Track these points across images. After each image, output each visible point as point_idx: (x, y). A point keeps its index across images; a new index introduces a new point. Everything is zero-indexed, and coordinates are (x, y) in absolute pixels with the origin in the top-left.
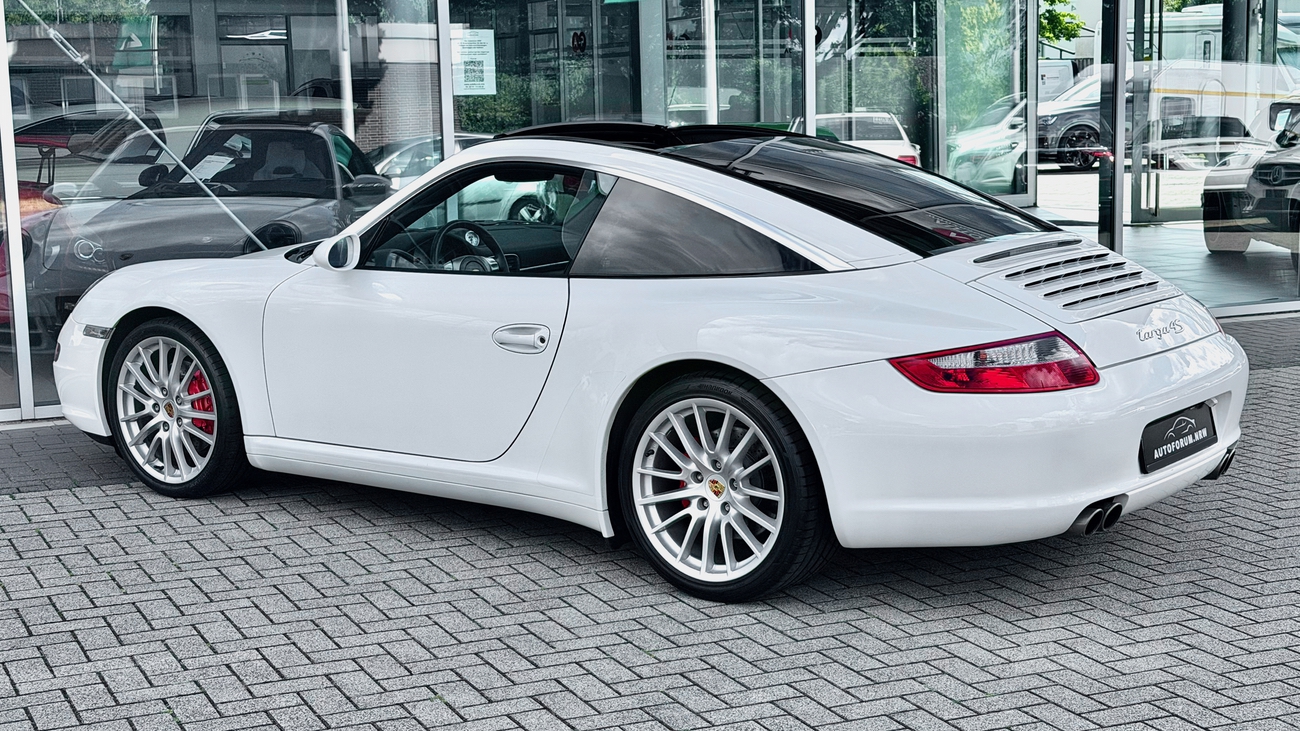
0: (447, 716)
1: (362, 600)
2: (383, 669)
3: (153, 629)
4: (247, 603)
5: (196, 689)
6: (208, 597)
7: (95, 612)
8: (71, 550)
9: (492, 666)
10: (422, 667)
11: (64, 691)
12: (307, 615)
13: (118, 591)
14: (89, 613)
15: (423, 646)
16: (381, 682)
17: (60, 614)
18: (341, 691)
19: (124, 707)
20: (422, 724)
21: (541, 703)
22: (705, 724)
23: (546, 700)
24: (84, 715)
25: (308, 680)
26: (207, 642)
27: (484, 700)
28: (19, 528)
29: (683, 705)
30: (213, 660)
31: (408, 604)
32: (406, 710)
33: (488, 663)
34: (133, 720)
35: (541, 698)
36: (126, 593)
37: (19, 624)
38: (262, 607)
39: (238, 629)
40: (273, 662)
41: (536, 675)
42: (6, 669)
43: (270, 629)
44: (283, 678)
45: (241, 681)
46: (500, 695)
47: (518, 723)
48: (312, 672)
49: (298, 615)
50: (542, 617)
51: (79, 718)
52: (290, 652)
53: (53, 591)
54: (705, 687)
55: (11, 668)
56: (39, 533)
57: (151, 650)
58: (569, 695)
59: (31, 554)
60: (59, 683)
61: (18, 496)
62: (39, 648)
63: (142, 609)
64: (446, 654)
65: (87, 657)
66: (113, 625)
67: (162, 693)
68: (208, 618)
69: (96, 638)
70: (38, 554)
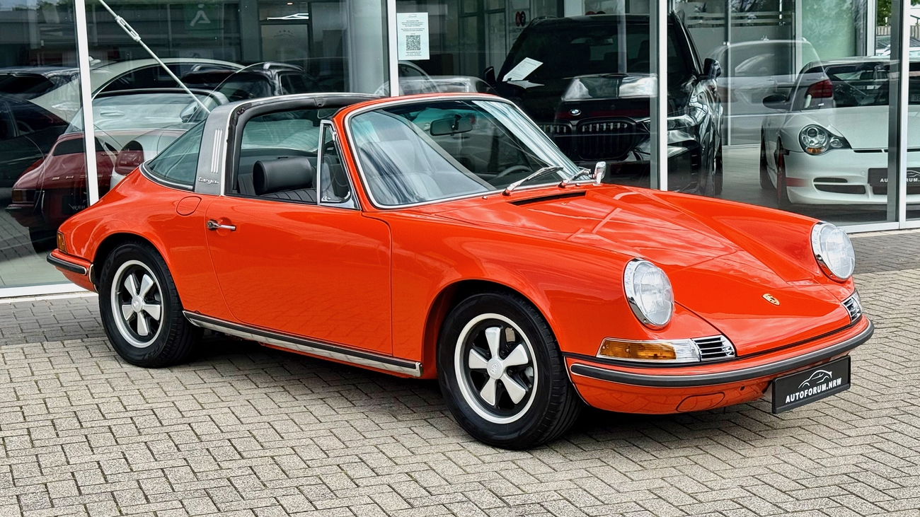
0: (348, 483)
1: (305, 409)
2: (312, 454)
3: (162, 426)
4: (227, 410)
5: (184, 463)
6: (202, 406)
7: (126, 414)
8: (116, 375)
9: (384, 453)
10: (337, 453)
11: (99, 464)
12: (265, 419)
13: (143, 401)
14: (122, 415)
15: (340, 440)
16: (309, 463)
17: (103, 416)
18: (280, 467)
19: (135, 473)
20: (329, 489)
21: (411, 477)
22: (520, 492)
23: (416, 475)
24: (109, 477)
25: (259, 459)
26: (196, 434)
27: (374, 474)
28: (85, 360)
29: (508, 480)
30: (199, 446)
31: (335, 413)
32: (321, 479)
33: (381, 451)
34: (140, 481)
35: (412, 474)
36: (147, 403)
37: (75, 420)
38: (236, 414)
39: (219, 427)
40: (238, 448)
41: (412, 459)
42: (62, 448)
43: (242, 428)
44: (243, 458)
45: (215, 459)
46: (386, 471)
47: (393, 489)
48: (262, 455)
49: (259, 418)
50: (425, 423)
51: (105, 478)
52: (250, 441)
53: (100, 401)
54: (526, 469)
55: (66, 448)
56: (98, 364)
57: (159, 438)
58: (432, 472)
59: (89, 378)
60: (96, 458)
61: (85, 340)
62: (86, 436)
63: (157, 412)
64: (354, 445)
65: (116, 442)
66: (137, 423)
67: (162, 465)
68: (200, 419)
69: (124, 431)
70: (95, 377)
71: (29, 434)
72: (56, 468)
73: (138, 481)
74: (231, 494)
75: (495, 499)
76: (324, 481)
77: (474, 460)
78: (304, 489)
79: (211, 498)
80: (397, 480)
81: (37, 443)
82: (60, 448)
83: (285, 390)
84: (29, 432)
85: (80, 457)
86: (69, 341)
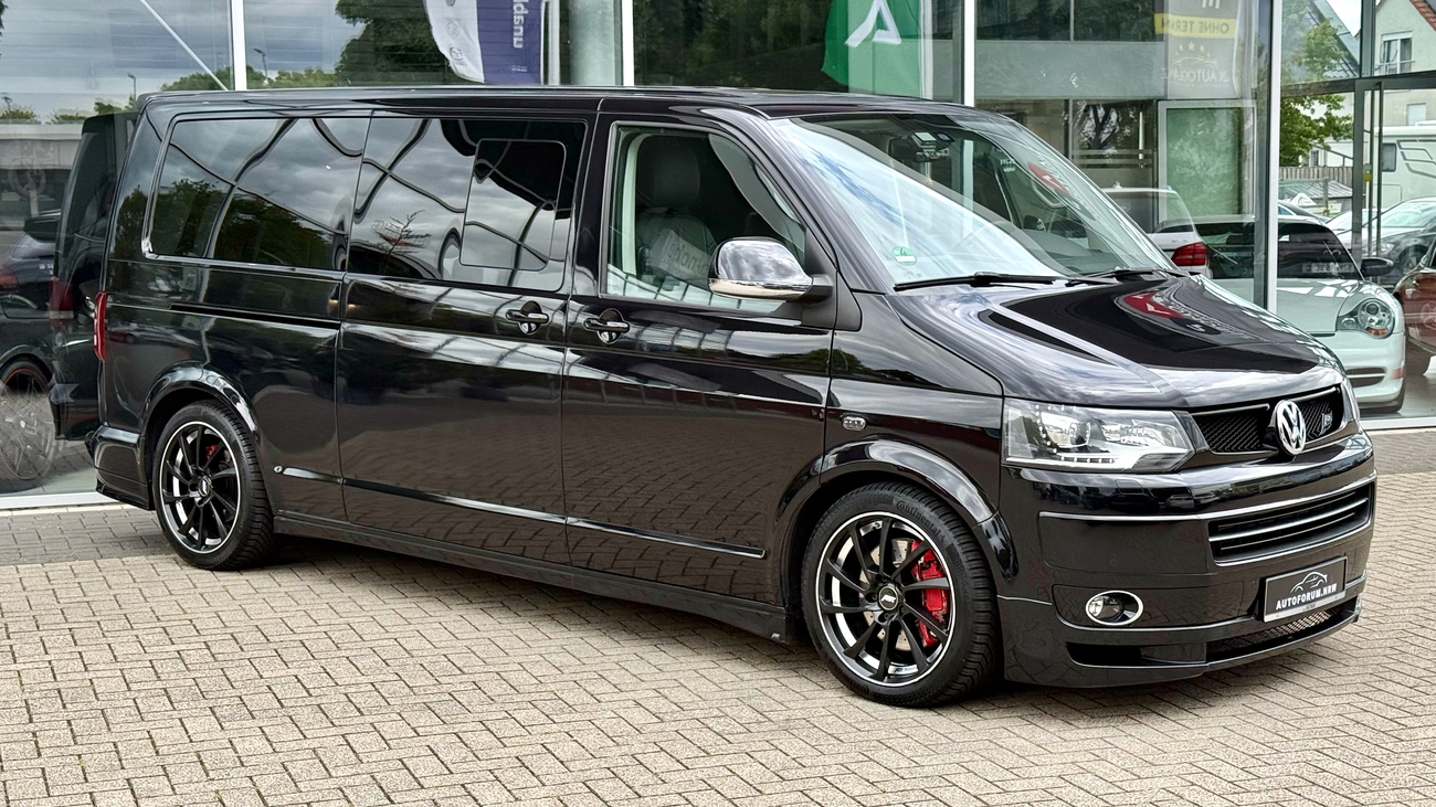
0: (587, 699)
2: (541, 670)
3: (364, 640)
4: (438, 625)
5: (396, 677)
6: (407, 622)
7: (319, 629)
9: (626, 670)
10: (572, 670)
11: (296, 677)
12: (485, 635)
13: (336, 616)
14: (314, 629)
15: (574, 657)
17: (292, 630)
18: (507, 682)
19: (342, 687)
20: (567, 704)
23: (666, 692)
24: (312, 691)
25: (482, 675)
26: (405, 649)
27: (616, 690)
30: (410, 661)
32: (556, 694)
33: (624, 668)
34: (349, 695)
35: (661, 691)
36: (341, 617)
37: (259, 634)
38: (449, 629)
39: (430, 643)
40: (456, 663)
41: (660, 676)
42: (250, 662)
43: (455, 643)
44: (464, 673)
45: (431, 674)
46: (631, 687)
47: (640, 704)
48: (485, 670)
49: (477, 634)
50: (674, 641)
51: (308, 692)
52: (470, 657)
53: (284, 615)
54: (790, 687)
55: (255, 662)
57: (361, 653)
58: (683, 689)
60: (292, 672)
62: (276, 650)
63: (354, 627)
64: (592, 662)
65: (313, 656)
66: (333, 637)
67: (371, 679)
68: (407, 634)
69: (321, 646)
70: (271, 590)
71: (208, 648)
72: (249, 682)
73: (346, 694)
74: (455, 708)
75: (756, 714)
76: (561, 696)
77: (731, 678)
78: (540, 704)
79: (433, 711)
80: (644, 696)
81: (220, 657)
82: (247, 662)
83: (504, 606)
84: (207, 646)
85: (272, 670)
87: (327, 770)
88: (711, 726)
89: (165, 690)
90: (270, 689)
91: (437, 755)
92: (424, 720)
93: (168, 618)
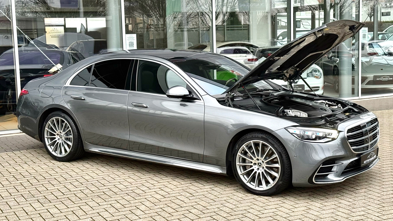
0: (142, 192)
1: (117, 170)
2: (126, 184)
3: (72, 177)
4: (92, 172)
5: (86, 188)
6: (82, 171)
7: (58, 174)
10: (134, 183)
12: (106, 174)
15: (133, 179)
17: (50, 175)
18: (118, 188)
20: (137, 194)
22: (196, 192)
23: (162, 189)
24: (64, 193)
25: (110, 186)
26: (85, 179)
27: (149, 189)
30: (88, 183)
31: (127, 171)
33: (148, 182)
35: (161, 188)
36: (63, 170)
37: (42, 177)
38: (95, 172)
39: (91, 177)
40: (101, 183)
41: (159, 184)
44: (105, 186)
45: (96, 186)
46: (152, 188)
47: (157, 193)
48: (110, 184)
49: (103, 174)
50: (158, 173)
51: (62, 193)
52: (104, 181)
53: (46, 170)
54: (195, 185)
55: (44, 185)
56: (37, 158)
57: (74, 181)
58: (167, 188)
60: (57, 188)
61: (28, 150)
62: (48, 181)
63: (68, 173)
64: (139, 181)
65: (60, 183)
66: (63, 176)
67: (79, 189)
68: (84, 175)
69: (61, 179)
70: (39, 162)
71: (29, 181)
72: (45, 191)
73: (74, 194)
74: (107, 197)
75: (189, 194)
76: (134, 191)
78: (130, 194)
79: (101, 198)
80: (157, 190)
81: (33, 184)
85: (50, 187)
86: (22, 151)
87: (78, 217)
88: (179, 198)
89: (21, 195)
90: (52, 193)
91: (108, 211)
92: (99, 200)
93: (13, 173)
